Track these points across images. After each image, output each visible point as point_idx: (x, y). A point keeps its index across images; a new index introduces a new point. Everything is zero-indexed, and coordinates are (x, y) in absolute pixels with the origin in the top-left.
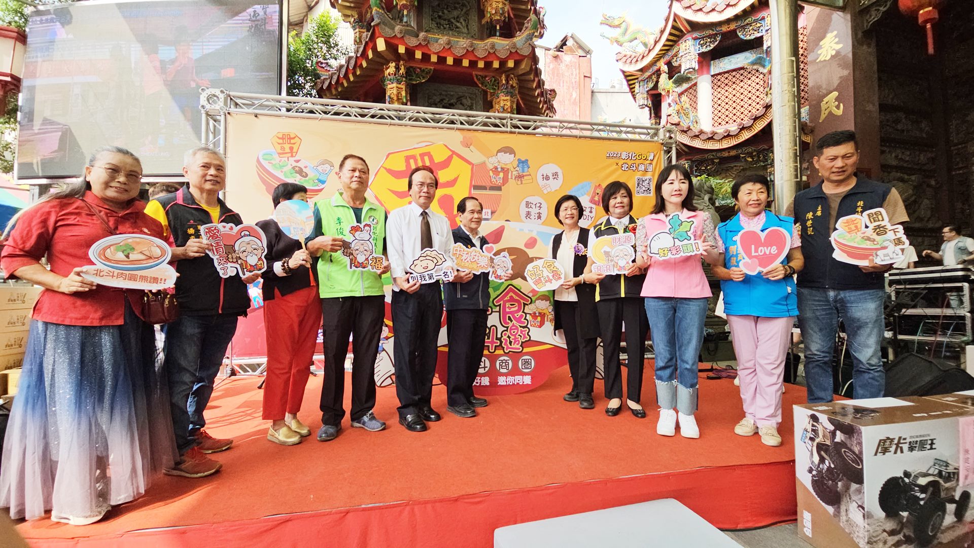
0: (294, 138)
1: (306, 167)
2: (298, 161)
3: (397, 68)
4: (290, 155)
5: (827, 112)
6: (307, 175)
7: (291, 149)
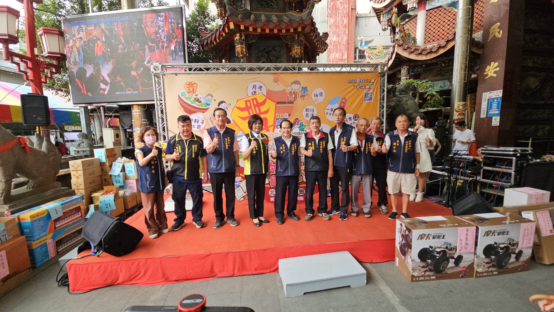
0: (194, 84)
1: (200, 98)
2: (196, 95)
3: (241, 36)
4: (193, 93)
5: (493, 35)
6: (201, 102)
7: (193, 89)
